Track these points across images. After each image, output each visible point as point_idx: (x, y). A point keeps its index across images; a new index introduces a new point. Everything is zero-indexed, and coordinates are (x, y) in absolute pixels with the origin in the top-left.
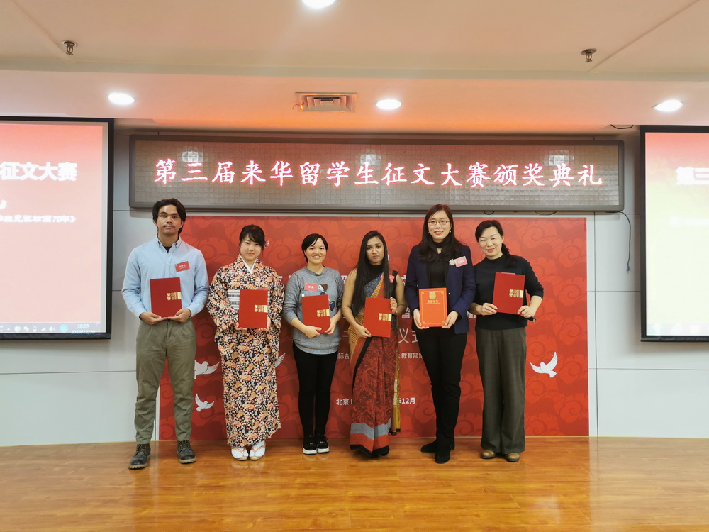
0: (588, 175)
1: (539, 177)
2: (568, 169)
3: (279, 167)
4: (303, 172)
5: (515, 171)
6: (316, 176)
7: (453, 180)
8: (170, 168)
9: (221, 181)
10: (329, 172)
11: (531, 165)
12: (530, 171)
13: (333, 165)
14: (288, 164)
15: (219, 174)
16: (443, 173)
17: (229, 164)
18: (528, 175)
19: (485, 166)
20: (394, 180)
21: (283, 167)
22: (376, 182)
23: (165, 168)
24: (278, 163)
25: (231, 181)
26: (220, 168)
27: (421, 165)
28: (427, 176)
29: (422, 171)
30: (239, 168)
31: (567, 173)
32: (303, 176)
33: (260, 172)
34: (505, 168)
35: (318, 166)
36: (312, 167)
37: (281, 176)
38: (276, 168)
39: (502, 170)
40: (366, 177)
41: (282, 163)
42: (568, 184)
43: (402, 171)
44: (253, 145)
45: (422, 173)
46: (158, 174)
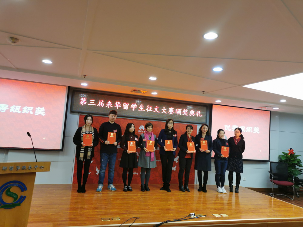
0: (198, 114)
1: (187, 113)
2: (194, 112)
3: (117, 103)
4: (124, 106)
5: (181, 111)
6: (128, 107)
7: (165, 112)
8: (85, 101)
9: (100, 106)
10: (131, 106)
11: (185, 110)
12: (184, 111)
13: (133, 104)
14: (120, 103)
15: (99, 104)
16: (162, 110)
17: (103, 101)
18: (184, 112)
19: (173, 109)
20: (149, 110)
21: (118, 104)
22: (144, 110)
23: (83, 100)
24: (117, 102)
25: (103, 106)
26: (100, 102)
27: (157, 107)
28: (158, 110)
29: (157, 108)
30: (105, 103)
31: (194, 113)
32: (124, 107)
33: (112, 104)
34: (178, 110)
35: (128, 104)
36: (127, 104)
37: (118, 106)
38: (116, 104)
39: (177, 110)
40: (142, 109)
41: (118, 102)
42: (193, 116)
43: (151, 108)
44: (110, 96)
45: (157, 109)
46: (81, 102)
